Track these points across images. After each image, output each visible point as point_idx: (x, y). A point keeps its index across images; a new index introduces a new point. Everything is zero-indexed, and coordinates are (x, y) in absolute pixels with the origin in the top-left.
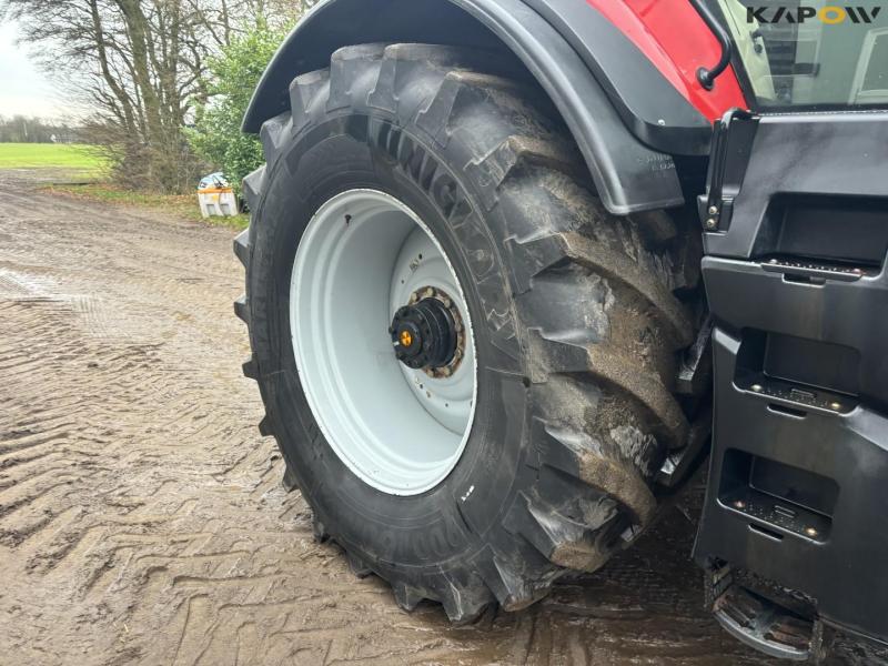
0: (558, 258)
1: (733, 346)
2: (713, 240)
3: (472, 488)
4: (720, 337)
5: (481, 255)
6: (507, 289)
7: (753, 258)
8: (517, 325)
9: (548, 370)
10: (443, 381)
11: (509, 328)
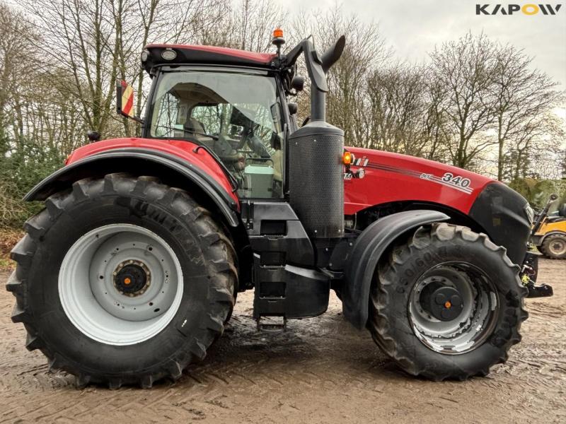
0: (218, 239)
1: (258, 256)
2: (250, 231)
3: (186, 321)
4: (255, 255)
5: (188, 241)
6: (200, 250)
7: (261, 235)
8: (204, 261)
9: (216, 271)
10: (139, 297)
11: (201, 262)
